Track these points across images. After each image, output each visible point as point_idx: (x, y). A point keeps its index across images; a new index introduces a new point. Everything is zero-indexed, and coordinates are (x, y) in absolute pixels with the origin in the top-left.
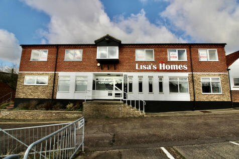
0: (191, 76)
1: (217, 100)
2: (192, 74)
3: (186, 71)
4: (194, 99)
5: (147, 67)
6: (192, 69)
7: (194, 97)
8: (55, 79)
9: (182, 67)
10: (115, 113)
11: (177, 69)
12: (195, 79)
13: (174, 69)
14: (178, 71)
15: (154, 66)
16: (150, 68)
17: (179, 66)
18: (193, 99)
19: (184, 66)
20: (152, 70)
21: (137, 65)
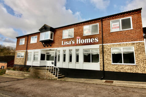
0: (101, 47)
1: (129, 71)
2: (103, 46)
3: (97, 43)
4: (104, 69)
5: (68, 43)
6: (102, 41)
7: (104, 67)
8: (26, 54)
9: (94, 40)
10: (43, 75)
11: (89, 42)
12: (105, 49)
13: (87, 42)
14: (91, 44)
15: (73, 42)
16: (70, 44)
17: (92, 39)
18: (102, 68)
19: (96, 39)
20: (72, 45)
21: (62, 42)
